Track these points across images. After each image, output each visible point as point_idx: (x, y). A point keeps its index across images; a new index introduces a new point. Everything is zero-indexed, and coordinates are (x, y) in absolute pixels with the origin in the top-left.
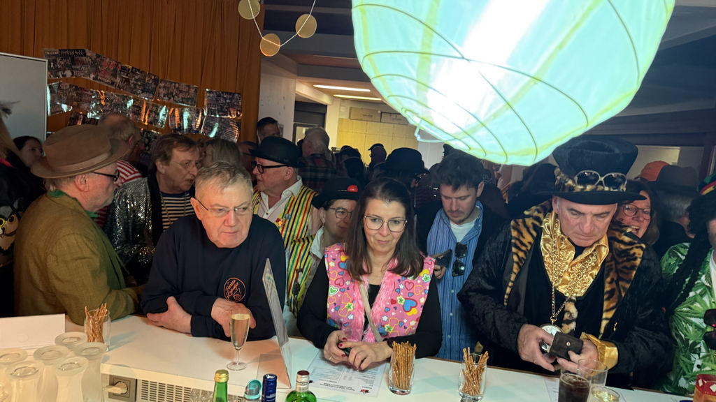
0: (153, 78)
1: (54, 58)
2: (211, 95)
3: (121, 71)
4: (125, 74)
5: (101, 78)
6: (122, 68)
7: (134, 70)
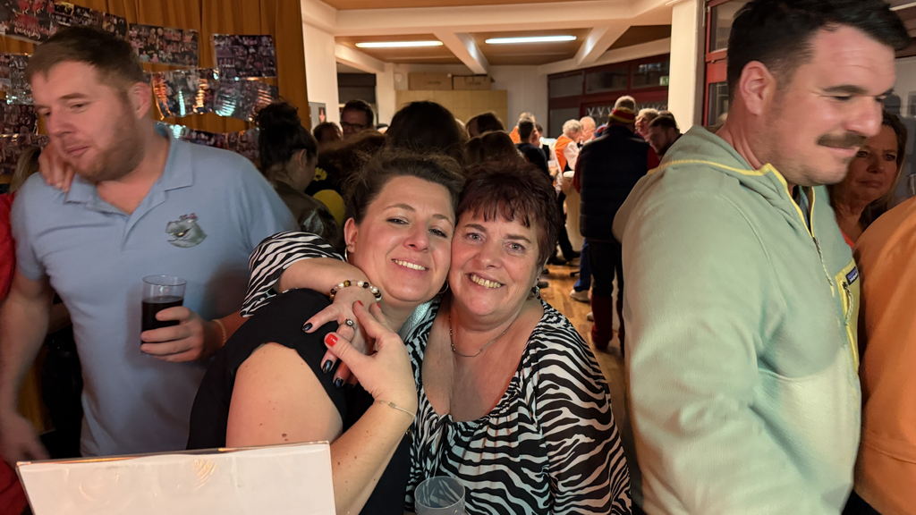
0: (115, 21)
2: (222, 43)
3: (55, 15)
4: (64, 19)
5: (20, 30)
6: (56, 9)
7: (78, 10)
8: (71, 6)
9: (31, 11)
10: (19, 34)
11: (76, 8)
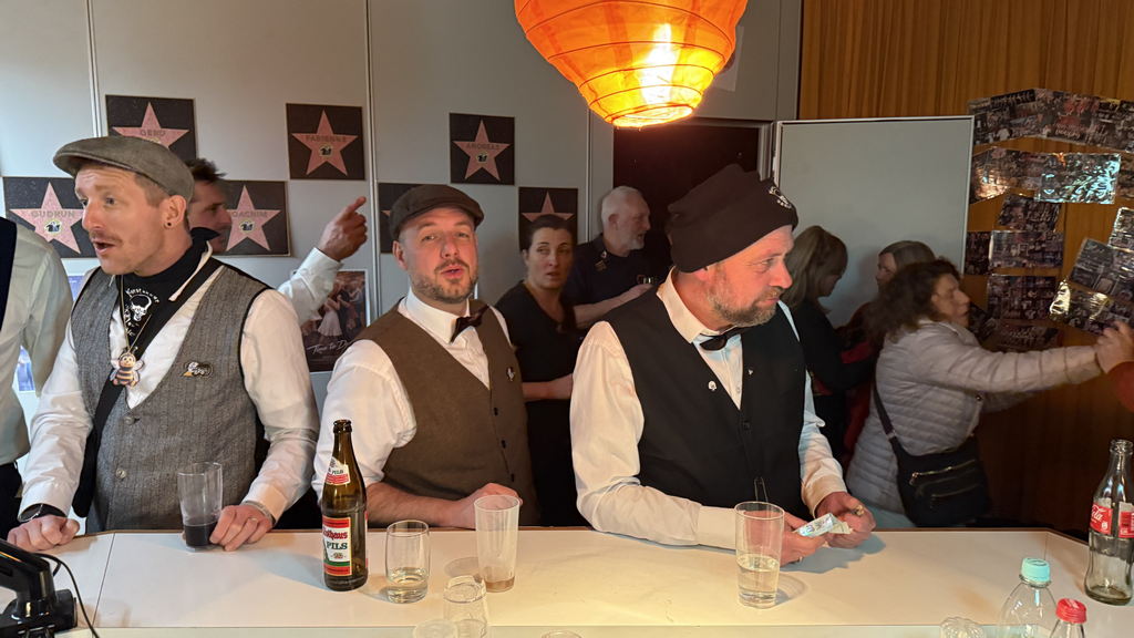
1: (983, 112)
3: (1098, 112)
4: (1107, 116)
5: (1061, 132)
6: (1100, 107)
7: (1124, 106)
8: (1117, 102)
9: (1075, 113)
10: (1060, 136)
11: (1122, 103)
